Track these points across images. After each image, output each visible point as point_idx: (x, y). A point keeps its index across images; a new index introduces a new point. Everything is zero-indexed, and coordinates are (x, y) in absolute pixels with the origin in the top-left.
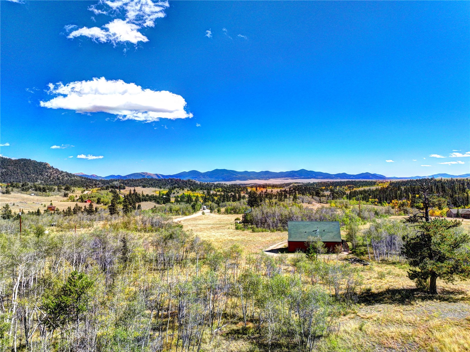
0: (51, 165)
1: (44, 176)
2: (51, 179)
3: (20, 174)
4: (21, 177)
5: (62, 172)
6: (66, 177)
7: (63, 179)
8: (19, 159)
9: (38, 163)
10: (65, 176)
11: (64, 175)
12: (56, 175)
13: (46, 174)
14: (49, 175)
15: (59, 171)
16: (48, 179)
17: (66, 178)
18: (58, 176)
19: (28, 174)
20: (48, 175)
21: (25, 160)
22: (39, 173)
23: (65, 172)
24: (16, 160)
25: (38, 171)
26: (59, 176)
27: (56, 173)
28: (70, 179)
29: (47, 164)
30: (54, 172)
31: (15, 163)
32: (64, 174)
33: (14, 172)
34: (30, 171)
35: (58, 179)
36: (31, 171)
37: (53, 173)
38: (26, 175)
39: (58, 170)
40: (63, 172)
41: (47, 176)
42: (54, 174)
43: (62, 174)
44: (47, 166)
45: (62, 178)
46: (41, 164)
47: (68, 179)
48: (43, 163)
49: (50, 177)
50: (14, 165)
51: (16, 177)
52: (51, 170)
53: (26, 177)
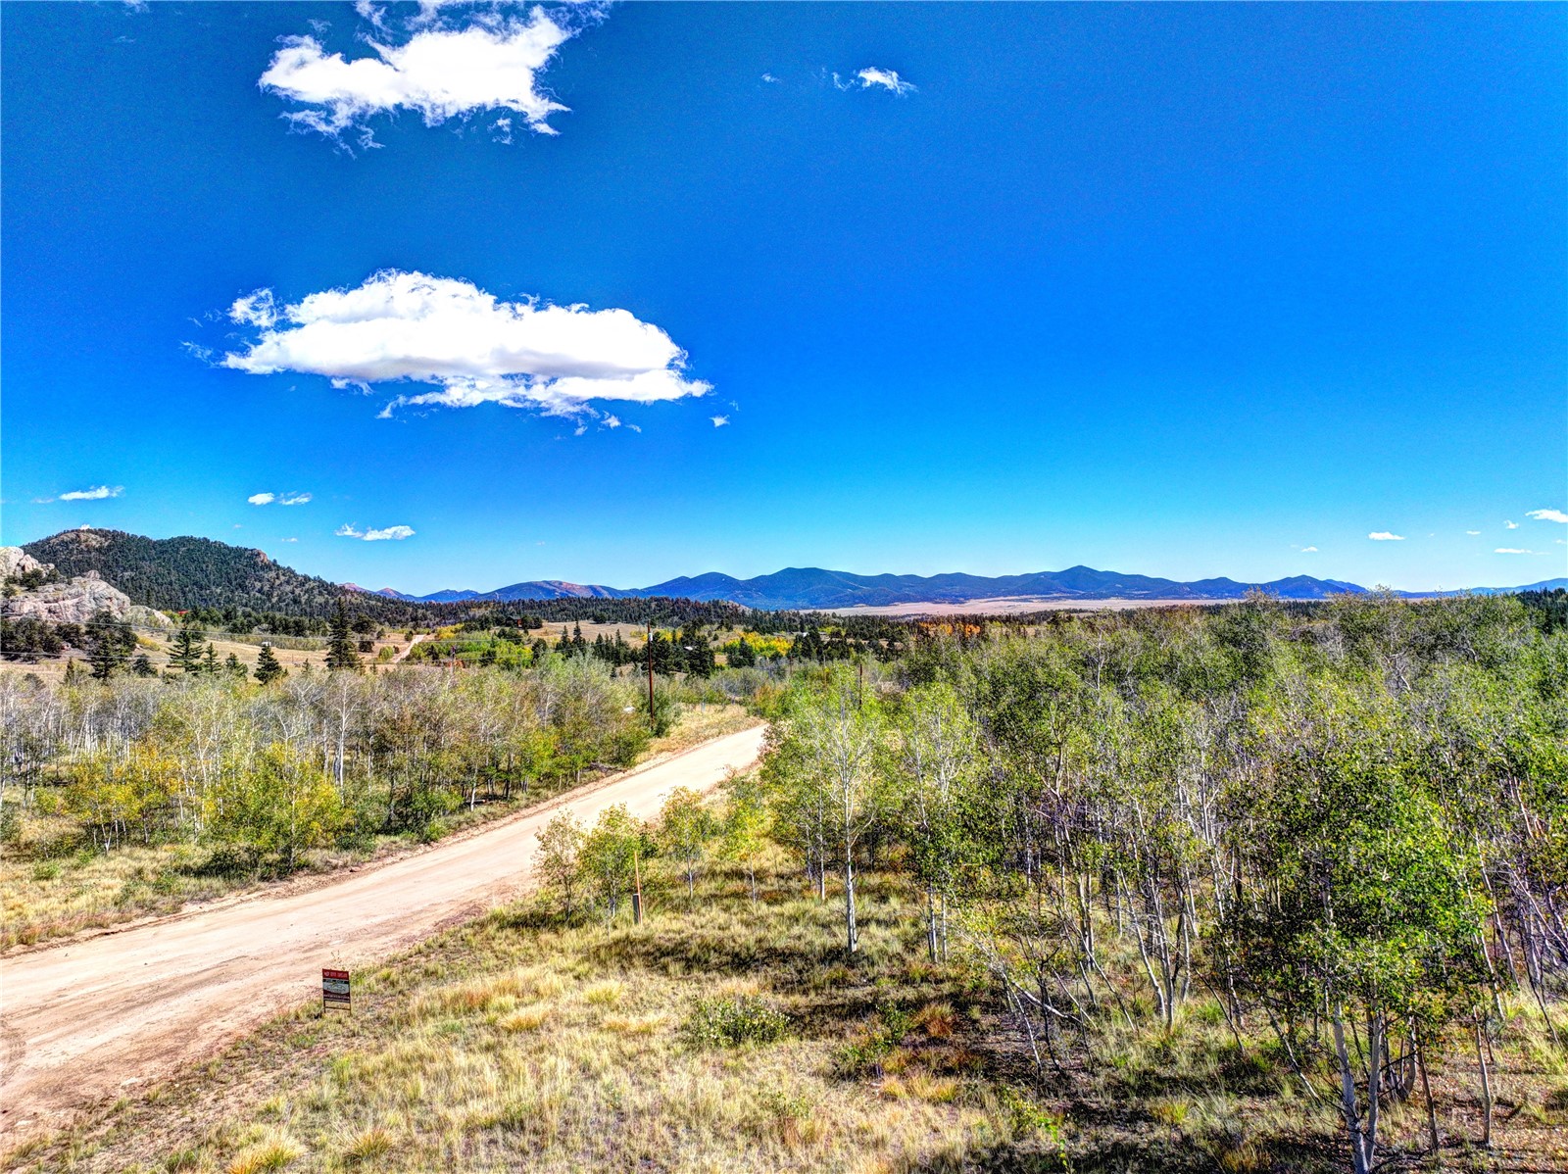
0: (270, 558)
1: (252, 593)
2: (274, 600)
3: (176, 587)
4: (180, 594)
5: (307, 579)
6: (320, 593)
7: (309, 601)
8: (173, 540)
9: (231, 550)
10: (316, 592)
11: (313, 588)
12: (288, 588)
13: (258, 585)
14: (266, 588)
15: (296, 576)
16: (264, 602)
17: (320, 600)
18: (293, 593)
19: (201, 588)
20: (262, 588)
21: (190, 540)
22: (234, 583)
23: (315, 580)
24: (162, 543)
25: (232, 576)
26: (297, 591)
27: (288, 582)
28: (332, 602)
29: (259, 554)
30: (282, 578)
31: (162, 552)
32: (312, 584)
33: (160, 581)
34: (206, 576)
35: (296, 601)
36: (212, 577)
37: (278, 582)
38: (196, 589)
39: (293, 572)
40: (310, 580)
41: (259, 591)
42: (281, 584)
43: (307, 586)
44: (258, 560)
45: (306, 596)
46: (239, 553)
47: (327, 602)
48: (246, 549)
49: (269, 596)
50: (159, 558)
51: (167, 597)
52: (273, 574)
53: (197, 596)
